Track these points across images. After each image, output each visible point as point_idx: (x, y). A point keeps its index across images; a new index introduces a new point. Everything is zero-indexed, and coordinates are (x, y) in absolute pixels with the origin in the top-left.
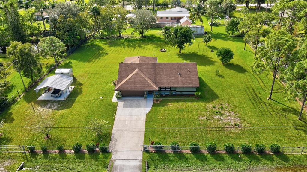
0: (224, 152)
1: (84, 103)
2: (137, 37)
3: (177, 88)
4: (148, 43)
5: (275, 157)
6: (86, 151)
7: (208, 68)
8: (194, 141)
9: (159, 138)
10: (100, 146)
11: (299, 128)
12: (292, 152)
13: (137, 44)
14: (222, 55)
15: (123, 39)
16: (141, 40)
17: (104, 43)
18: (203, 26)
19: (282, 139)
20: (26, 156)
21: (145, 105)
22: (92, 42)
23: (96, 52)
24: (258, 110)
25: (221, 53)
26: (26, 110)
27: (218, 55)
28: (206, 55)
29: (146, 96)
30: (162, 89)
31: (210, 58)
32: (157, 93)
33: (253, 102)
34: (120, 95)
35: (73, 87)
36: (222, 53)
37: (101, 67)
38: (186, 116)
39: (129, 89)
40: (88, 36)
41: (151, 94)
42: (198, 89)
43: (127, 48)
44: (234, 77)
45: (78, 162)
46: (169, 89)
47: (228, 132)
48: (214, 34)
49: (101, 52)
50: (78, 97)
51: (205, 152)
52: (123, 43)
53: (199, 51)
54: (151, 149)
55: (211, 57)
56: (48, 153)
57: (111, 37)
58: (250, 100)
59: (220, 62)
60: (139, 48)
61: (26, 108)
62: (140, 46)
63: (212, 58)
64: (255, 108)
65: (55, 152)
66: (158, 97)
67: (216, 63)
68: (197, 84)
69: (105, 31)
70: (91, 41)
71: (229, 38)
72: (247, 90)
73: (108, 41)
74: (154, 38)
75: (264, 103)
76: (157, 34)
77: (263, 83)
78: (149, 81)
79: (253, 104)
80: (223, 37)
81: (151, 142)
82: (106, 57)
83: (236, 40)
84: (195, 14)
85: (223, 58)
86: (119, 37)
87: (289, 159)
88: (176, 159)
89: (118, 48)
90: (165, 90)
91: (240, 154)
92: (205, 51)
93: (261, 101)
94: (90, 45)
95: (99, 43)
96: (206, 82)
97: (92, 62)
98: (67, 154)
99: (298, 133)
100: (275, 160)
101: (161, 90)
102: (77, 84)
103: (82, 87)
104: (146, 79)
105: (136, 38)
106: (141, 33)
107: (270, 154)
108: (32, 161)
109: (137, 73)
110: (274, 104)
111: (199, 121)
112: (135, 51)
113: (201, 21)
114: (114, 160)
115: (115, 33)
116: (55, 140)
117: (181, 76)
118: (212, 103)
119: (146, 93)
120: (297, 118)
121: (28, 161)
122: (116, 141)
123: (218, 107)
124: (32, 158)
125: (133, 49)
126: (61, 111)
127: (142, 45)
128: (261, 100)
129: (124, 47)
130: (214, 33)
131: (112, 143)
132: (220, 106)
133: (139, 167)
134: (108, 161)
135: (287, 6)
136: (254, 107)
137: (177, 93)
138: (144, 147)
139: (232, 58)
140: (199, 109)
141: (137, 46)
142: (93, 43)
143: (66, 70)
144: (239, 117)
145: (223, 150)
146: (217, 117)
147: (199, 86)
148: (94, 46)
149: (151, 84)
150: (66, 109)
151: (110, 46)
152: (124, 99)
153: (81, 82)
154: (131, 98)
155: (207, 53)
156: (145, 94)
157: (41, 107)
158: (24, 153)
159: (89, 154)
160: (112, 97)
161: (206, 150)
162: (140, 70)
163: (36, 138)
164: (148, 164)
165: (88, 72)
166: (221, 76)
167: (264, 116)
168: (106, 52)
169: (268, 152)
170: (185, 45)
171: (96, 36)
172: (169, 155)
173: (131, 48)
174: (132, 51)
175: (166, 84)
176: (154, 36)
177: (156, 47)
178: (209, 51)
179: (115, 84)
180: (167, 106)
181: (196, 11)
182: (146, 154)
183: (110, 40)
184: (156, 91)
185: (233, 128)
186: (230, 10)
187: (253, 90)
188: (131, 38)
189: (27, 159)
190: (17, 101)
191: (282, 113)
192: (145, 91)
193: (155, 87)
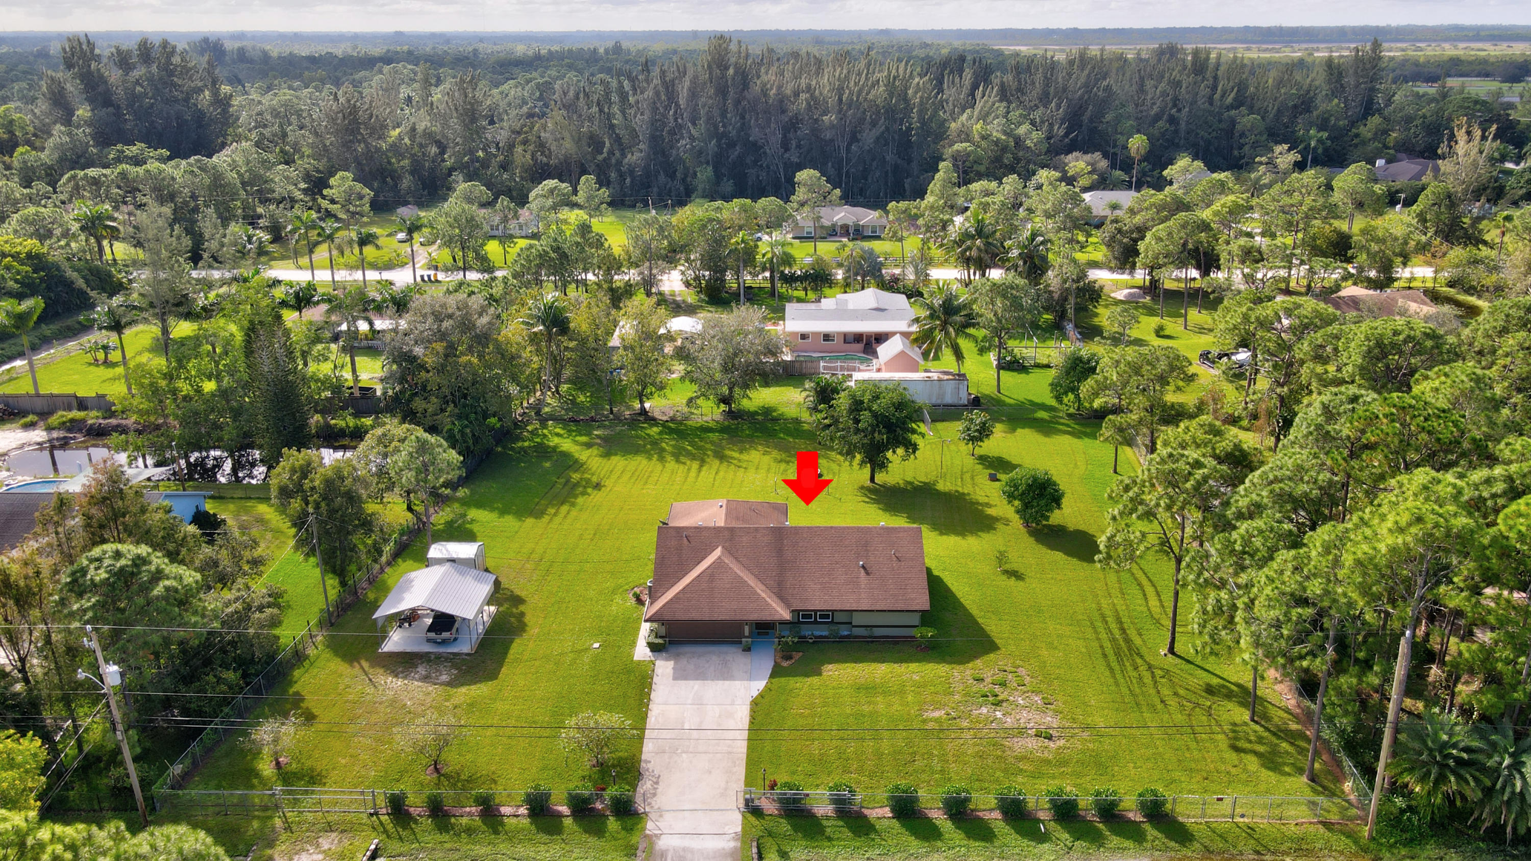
0: (997, 814)
1: (537, 663)
2: (708, 418)
3: (854, 614)
4: (753, 442)
5: (1151, 831)
6: (564, 809)
7: (973, 544)
8: (903, 783)
9: (794, 773)
10: (612, 791)
11: (1248, 746)
12: (1203, 816)
13: (708, 446)
14: (1021, 497)
15: (656, 425)
16: (723, 430)
17: (584, 439)
18: (964, 375)
19: (1183, 779)
20: (381, 823)
21: (745, 673)
22: (537, 435)
23: (554, 479)
24: (1125, 690)
25: (1017, 489)
26: (348, 687)
27: (1011, 497)
28: (969, 494)
29: (750, 640)
30: (803, 618)
31: (981, 504)
32: (786, 633)
33: (1114, 664)
34: (661, 637)
35: (493, 609)
36: (1022, 488)
37: (581, 537)
38: (881, 707)
39: (695, 615)
40: (520, 411)
41: (767, 634)
42: (927, 618)
43: (671, 464)
44: (1059, 577)
45: (543, 840)
46: (827, 616)
47: (1016, 758)
48: (1010, 405)
49: (576, 476)
50: (514, 645)
51: (938, 816)
52: (655, 443)
53: (943, 476)
54: (769, 807)
55: (986, 500)
56: (447, 815)
57: (606, 416)
58: (1105, 656)
59: (1016, 521)
60: (717, 462)
61: (347, 681)
62: (721, 457)
63: (989, 507)
64: (1117, 684)
65: (470, 814)
66: (791, 644)
67: (999, 526)
68: (922, 601)
69: (580, 389)
70: (532, 432)
71: (1063, 424)
72: (1099, 624)
73: (596, 432)
74: (775, 420)
75: (1150, 667)
76: (789, 403)
77: (1160, 601)
78: (759, 591)
79: (1112, 670)
80: (1042, 420)
81: (767, 783)
82: (596, 497)
83: (1088, 430)
84: (932, 330)
85: (1027, 506)
86: (640, 414)
87: (1192, 835)
88: (848, 834)
89: (639, 463)
90: (816, 622)
91: (1043, 822)
92: (967, 477)
93: (1139, 661)
94: (530, 447)
95: (565, 443)
96: (959, 594)
97: (546, 518)
98: (506, 820)
99: (1236, 763)
100: (1149, 838)
101: (799, 622)
102: (506, 600)
103: (522, 608)
104: (751, 581)
105: (705, 418)
106: (725, 400)
107: (1137, 820)
108: (401, 839)
109: (718, 563)
110: (1182, 670)
111: (924, 721)
112: (703, 473)
113: (959, 355)
114: (656, 835)
115: (622, 402)
116: (463, 777)
117: (867, 573)
118: (970, 665)
119: (751, 632)
120: (1246, 716)
121: (388, 837)
122: (657, 783)
123: (989, 680)
124: (400, 830)
125: (695, 465)
126: (463, 690)
127: (730, 449)
128: (1142, 657)
129: (662, 459)
130: (1008, 400)
131: (645, 786)
132: (1000, 677)
133: (733, 853)
134: (634, 839)
135: (1257, 319)
136: (1112, 680)
137: (856, 631)
138: (748, 796)
139: (1059, 506)
140: (925, 686)
141: (709, 453)
142: (538, 440)
143: (465, 550)
144: (1057, 712)
145: (991, 810)
146: (984, 710)
147: (927, 606)
148: (544, 452)
149: (768, 599)
150: (480, 681)
151: (607, 455)
152: (673, 649)
153: (518, 592)
154: (700, 649)
155: (974, 485)
156: (747, 633)
157: (396, 676)
158: (372, 815)
159: (574, 820)
160: (633, 644)
161: (939, 809)
162: (728, 550)
163: (402, 773)
164: (758, 847)
165: (535, 556)
166: (1015, 574)
167: (1140, 709)
168: (595, 479)
169: (1131, 815)
170: (889, 454)
171: (547, 409)
172: (825, 823)
173: (688, 462)
174: (693, 473)
175: (817, 601)
176: (775, 414)
177: (781, 461)
178: (983, 474)
179: (639, 601)
180: (819, 674)
181: (938, 318)
182: (752, 819)
183: (604, 427)
184: (783, 623)
185: (1032, 744)
186: (1076, 304)
187: (1121, 623)
188: (687, 419)
189: (385, 831)
190: (307, 657)
191: (1201, 701)
192: (747, 622)
193: (779, 609)
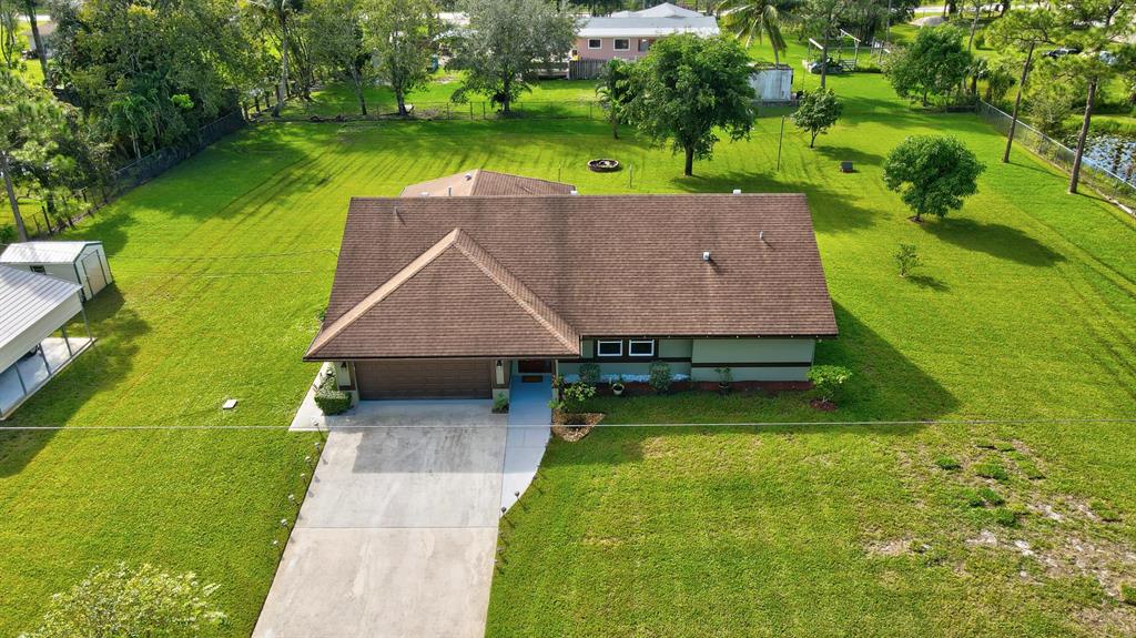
2: (479, 116)
3: (696, 342)
13: (476, 142)
14: (918, 175)
15: (413, 124)
16: (496, 127)
17: (323, 137)
18: (787, 65)
21: (496, 455)
22: (266, 135)
23: (269, 176)
27: (898, 176)
28: (821, 186)
29: (506, 392)
30: (605, 349)
32: (573, 378)
34: (343, 388)
37: (276, 241)
41: (540, 379)
43: (426, 159)
44: (1000, 286)
46: (647, 348)
52: (410, 140)
53: (781, 168)
55: (847, 192)
57: (358, 117)
59: (904, 212)
60: (484, 157)
62: (490, 151)
63: (856, 199)
66: (581, 398)
68: (823, 320)
69: (334, 94)
70: (262, 132)
71: (912, 118)
72: (1107, 358)
73: (340, 131)
76: (576, 102)
84: (747, 14)
86: (398, 114)
89: (385, 158)
90: (625, 359)
92: (812, 168)
94: (251, 145)
95: (299, 141)
97: (237, 219)
101: (596, 359)
102: (117, 327)
104: (508, 287)
105: (475, 116)
109: (451, 256)
113: (778, 43)
117: (719, 271)
119: (507, 376)
123: (970, 467)
125: (456, 160)
127: (503, 144)
129: (415, 154)
137: (700, 374)
141: (476, 148)
143: (62, 252)
146: (990, 538)
149: (539, 318)
151: (346, 151)
154: (414, 409)
155: (824, 177)
156: (500, 379)
160: (297, 401)
162: (472, 239)
166: (925, 281)
168: (322, 175)
170: (715, 132)
171: (288, 112)
173: (448, 157)
175: (630, 324)
178: (832, 166)
180: (637, 457)
183: (351, 126)
184: (567, 360)
188: (454, 118)
192: (499, 360)
193: (558, 334)
